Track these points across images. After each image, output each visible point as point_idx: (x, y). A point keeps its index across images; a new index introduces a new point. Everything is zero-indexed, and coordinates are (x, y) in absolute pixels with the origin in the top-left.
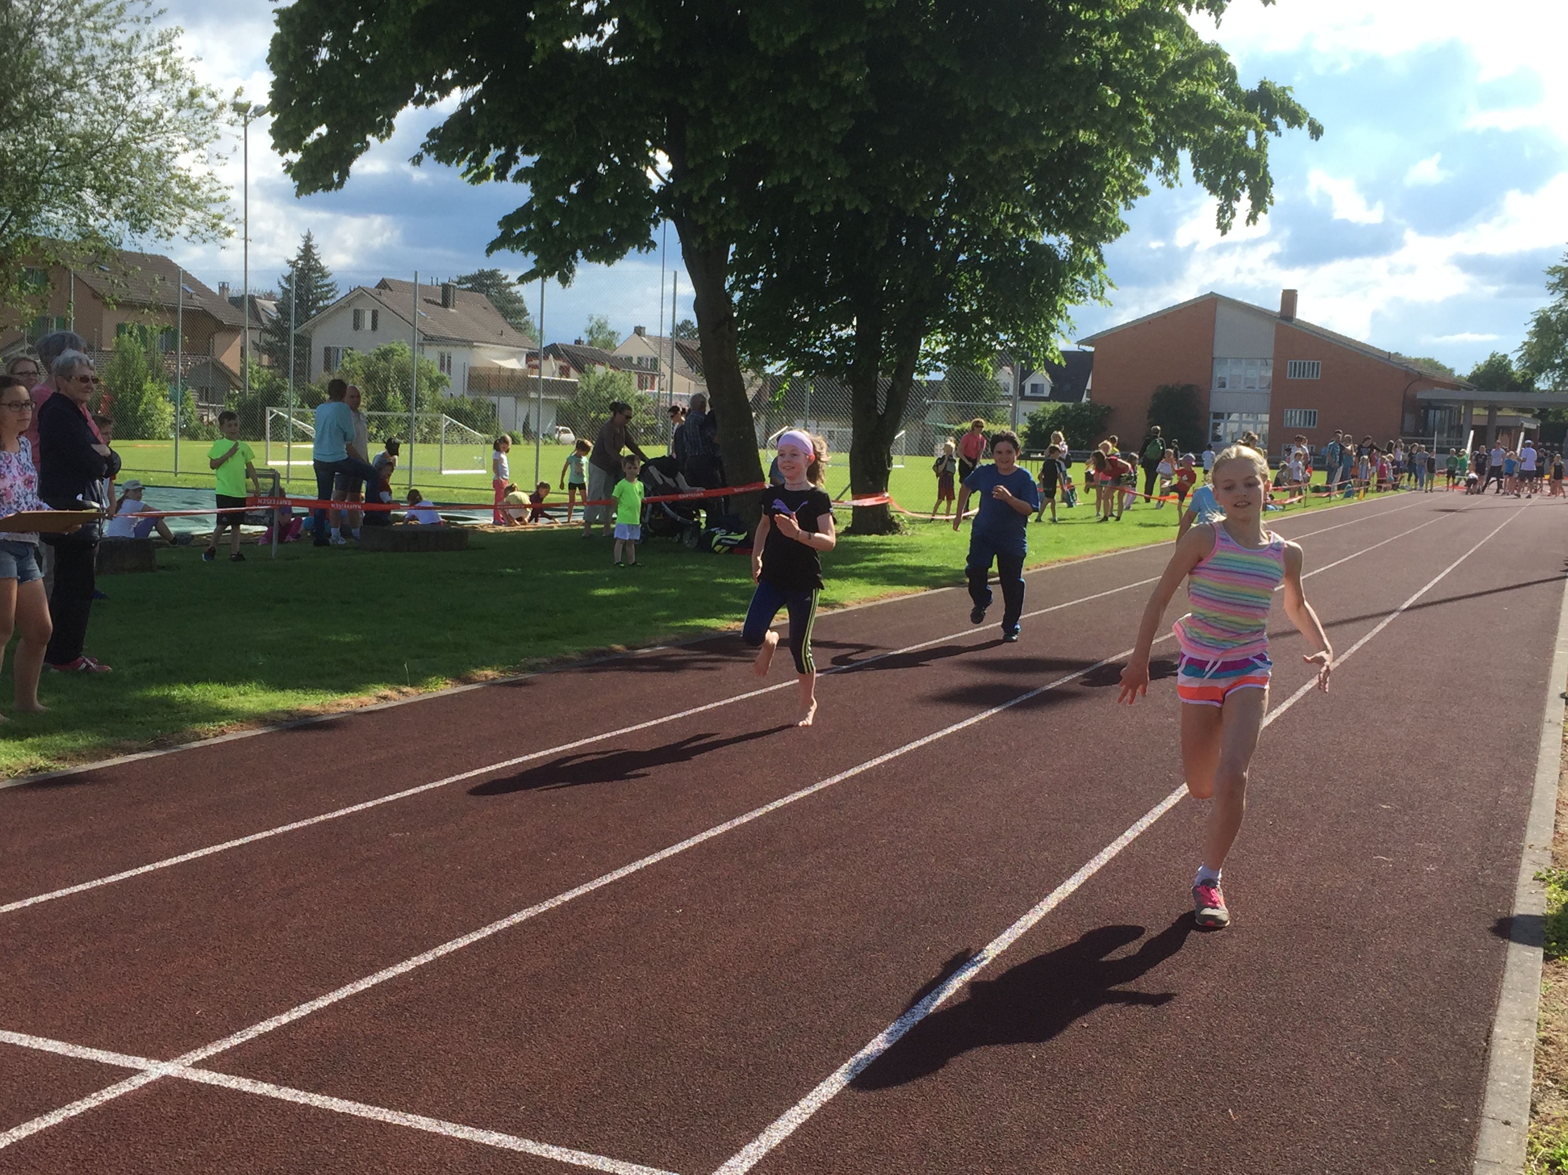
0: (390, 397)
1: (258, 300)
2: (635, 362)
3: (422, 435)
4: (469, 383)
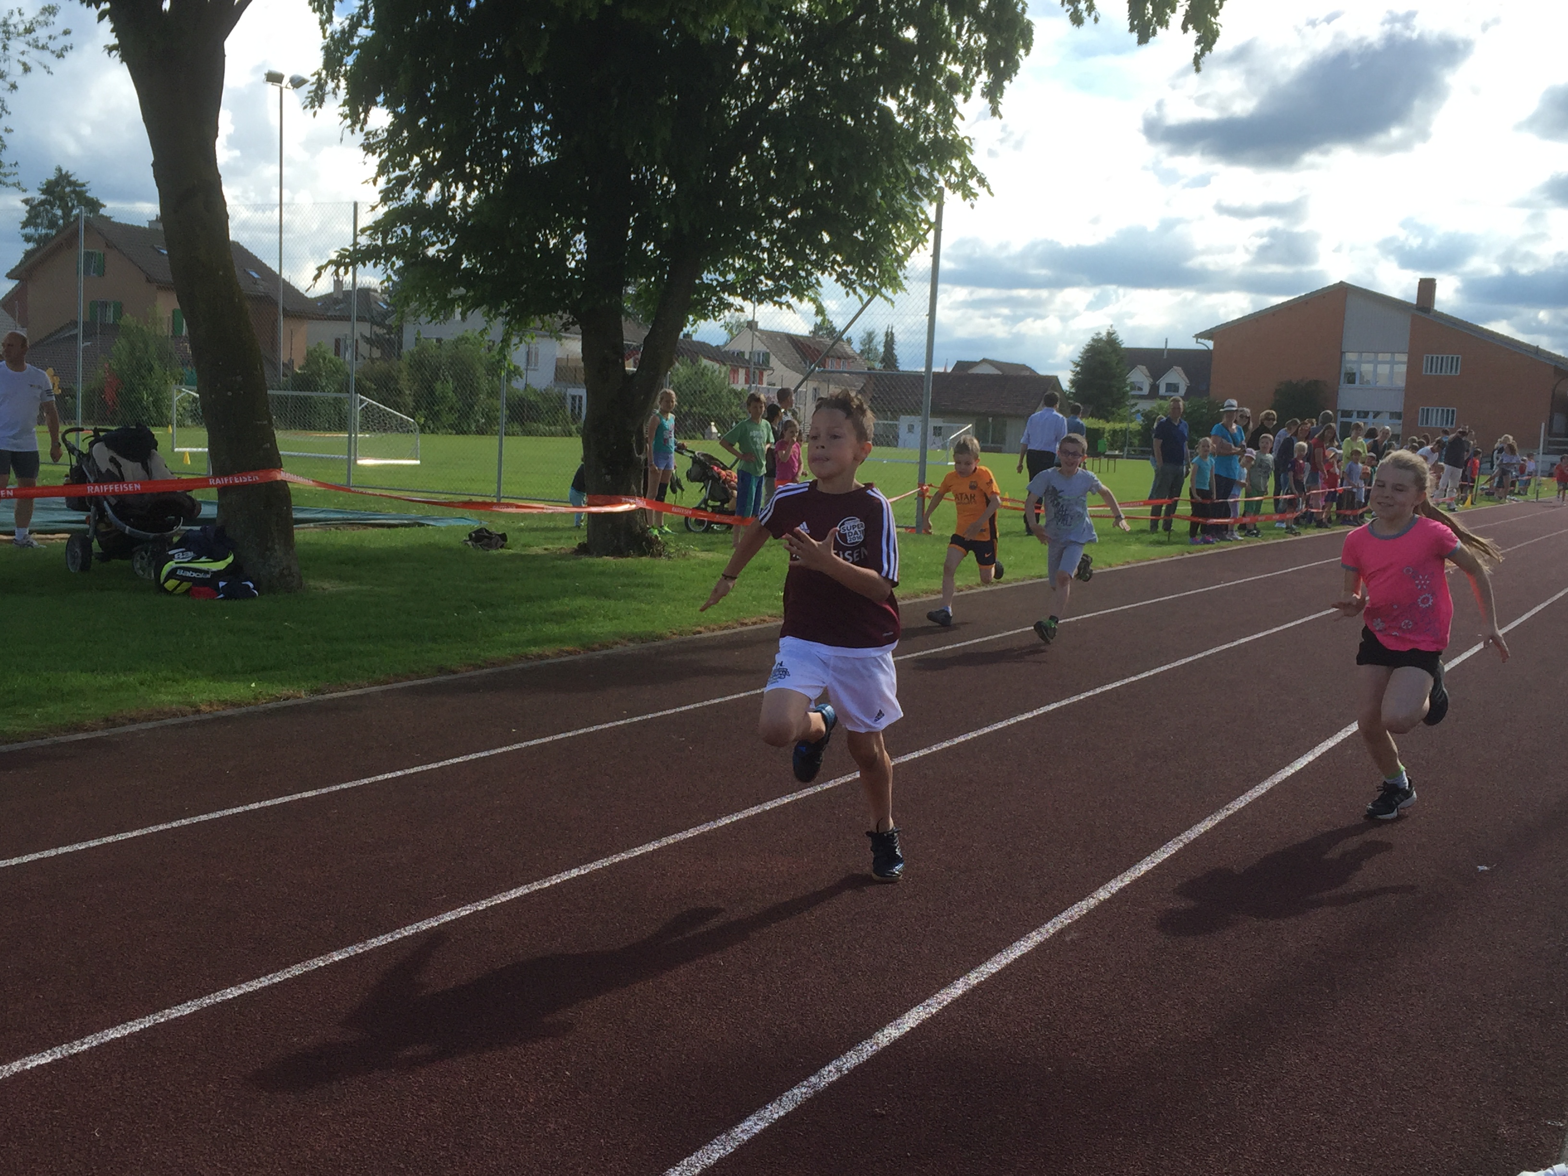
0: (440, 386)
2: (747, 357)
4: (556, 375)
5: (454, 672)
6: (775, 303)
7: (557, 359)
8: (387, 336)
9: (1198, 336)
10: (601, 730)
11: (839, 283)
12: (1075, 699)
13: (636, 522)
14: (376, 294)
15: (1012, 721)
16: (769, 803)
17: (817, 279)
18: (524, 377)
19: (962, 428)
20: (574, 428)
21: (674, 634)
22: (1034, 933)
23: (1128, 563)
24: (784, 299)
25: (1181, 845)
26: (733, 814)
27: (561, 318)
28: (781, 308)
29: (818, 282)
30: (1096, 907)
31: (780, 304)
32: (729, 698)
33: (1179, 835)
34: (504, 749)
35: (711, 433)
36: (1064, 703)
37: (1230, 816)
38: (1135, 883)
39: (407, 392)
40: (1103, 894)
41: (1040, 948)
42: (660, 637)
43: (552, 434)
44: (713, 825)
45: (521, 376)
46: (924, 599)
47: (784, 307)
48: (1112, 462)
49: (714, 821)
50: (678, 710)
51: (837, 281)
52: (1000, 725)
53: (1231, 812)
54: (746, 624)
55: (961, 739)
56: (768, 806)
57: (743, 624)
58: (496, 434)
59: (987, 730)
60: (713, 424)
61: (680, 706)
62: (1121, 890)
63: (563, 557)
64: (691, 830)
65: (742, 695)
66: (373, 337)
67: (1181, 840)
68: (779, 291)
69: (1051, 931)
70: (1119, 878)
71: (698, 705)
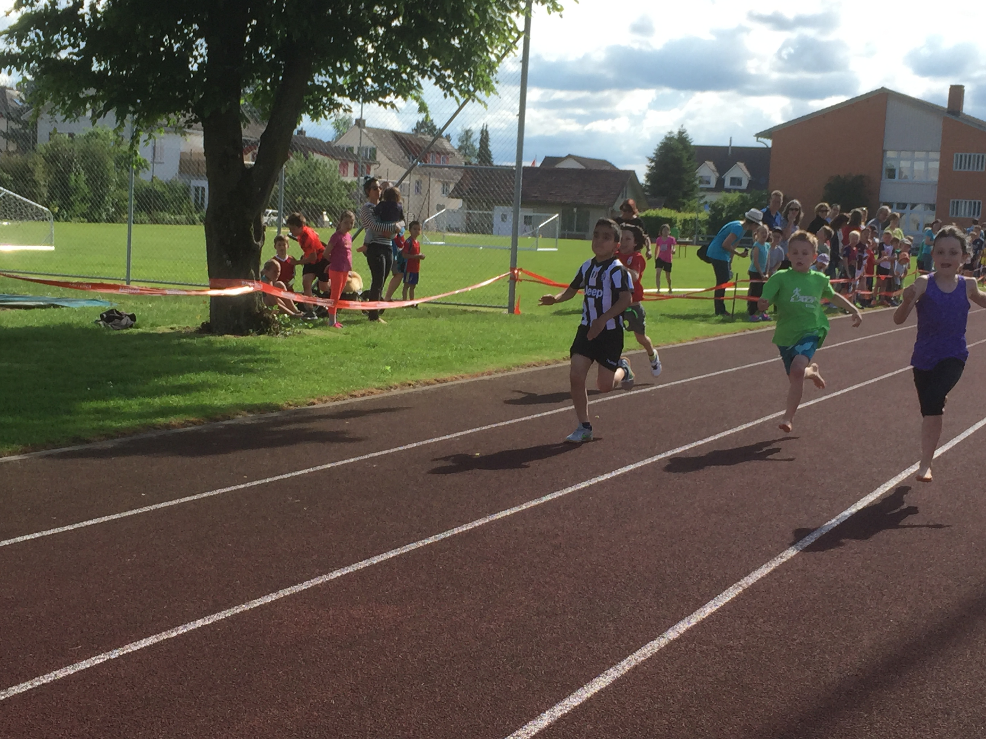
0: (73, 177)
1: (8, 91)
2: (355, 152)
3: (108, 215)
4: (180, 168)
5: (88, 442)
6: (380, 103)
7: (182, 154)
8: (23, 131)
9: (758, 135)
10: (223, 493)
11: (438, 86)
12: (649, 461)
13: (255, 303)
14: (11, 92)
15: (594, 481)
16: (376, 558)
17: (418, 82)
18: (151, 169)
19: (549, 217)
20: (197, 217)
21: (290, 405)
22: (611, 670)
23: (696, 339)
24: (388, 99)
25: (741, 590)
26: (344, 568)
27: (184, 116)
28: (386, 108)
29: (419, 85)
30: (666, 646)
31: (385, 104)
32: (339, 463)
33: (739, 580)
34: (135, 512)
35: (323, 222)
36: (639, 464)
37: (783, 563)
38: (701, 624)
39: (42, 183)
40: (672, 634)
41: (617, 683)
42: (277, 408)
43: (178, 223)
44: (325, 578)
45: (148, 169)
46: (516, 372)
47: (389, 107)
48: (683, 248)
49: (327, 574)
50: (293, 474)
51: (436, 84)
52: (583, 485)
53: (784, 560)
54: (355, 396)
55: (548, 498)
56: (375, 560)
57: (352, 396)
58: (125, 222)
59: (570, 490)
60: (325, 213)
61: (296, 470)
62: (688, 631)
63: (188, 335)
64: (306, 583)
65: (352, 460)
66: (9, 132)
67: (740, 586)
68: (384, 93)
69: (627, 668)
70: (686, 620)
71: (311, 470)
